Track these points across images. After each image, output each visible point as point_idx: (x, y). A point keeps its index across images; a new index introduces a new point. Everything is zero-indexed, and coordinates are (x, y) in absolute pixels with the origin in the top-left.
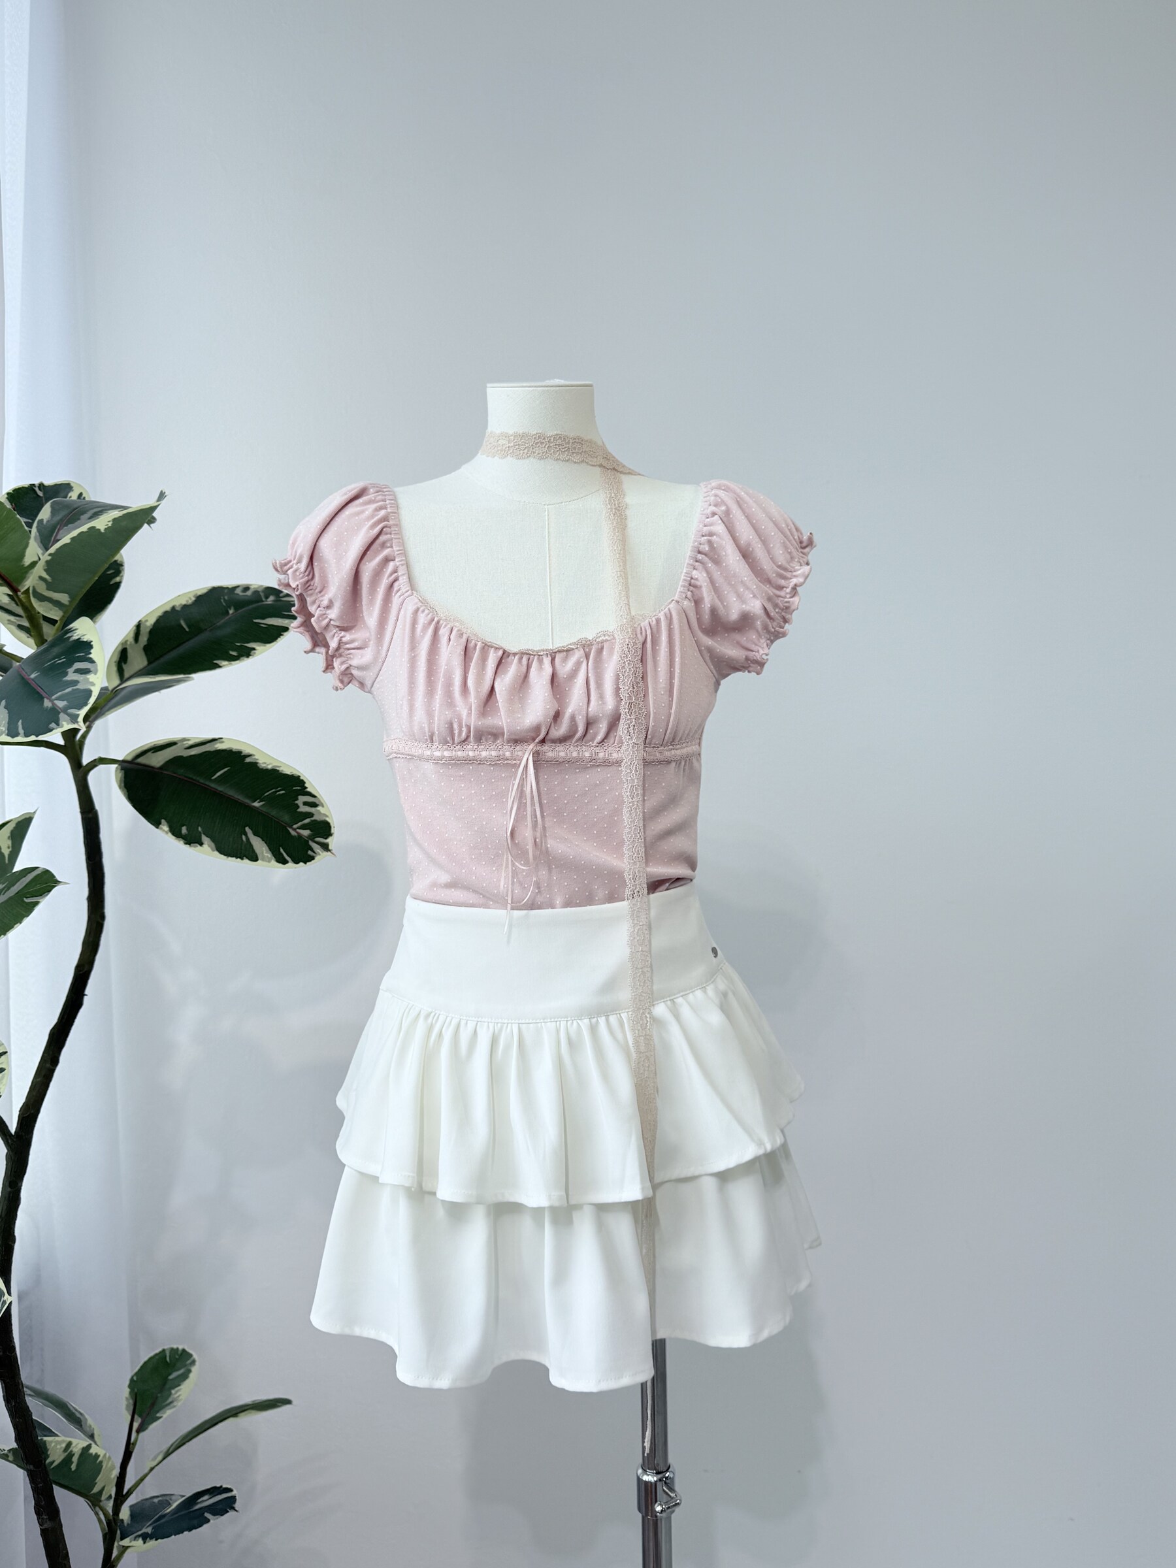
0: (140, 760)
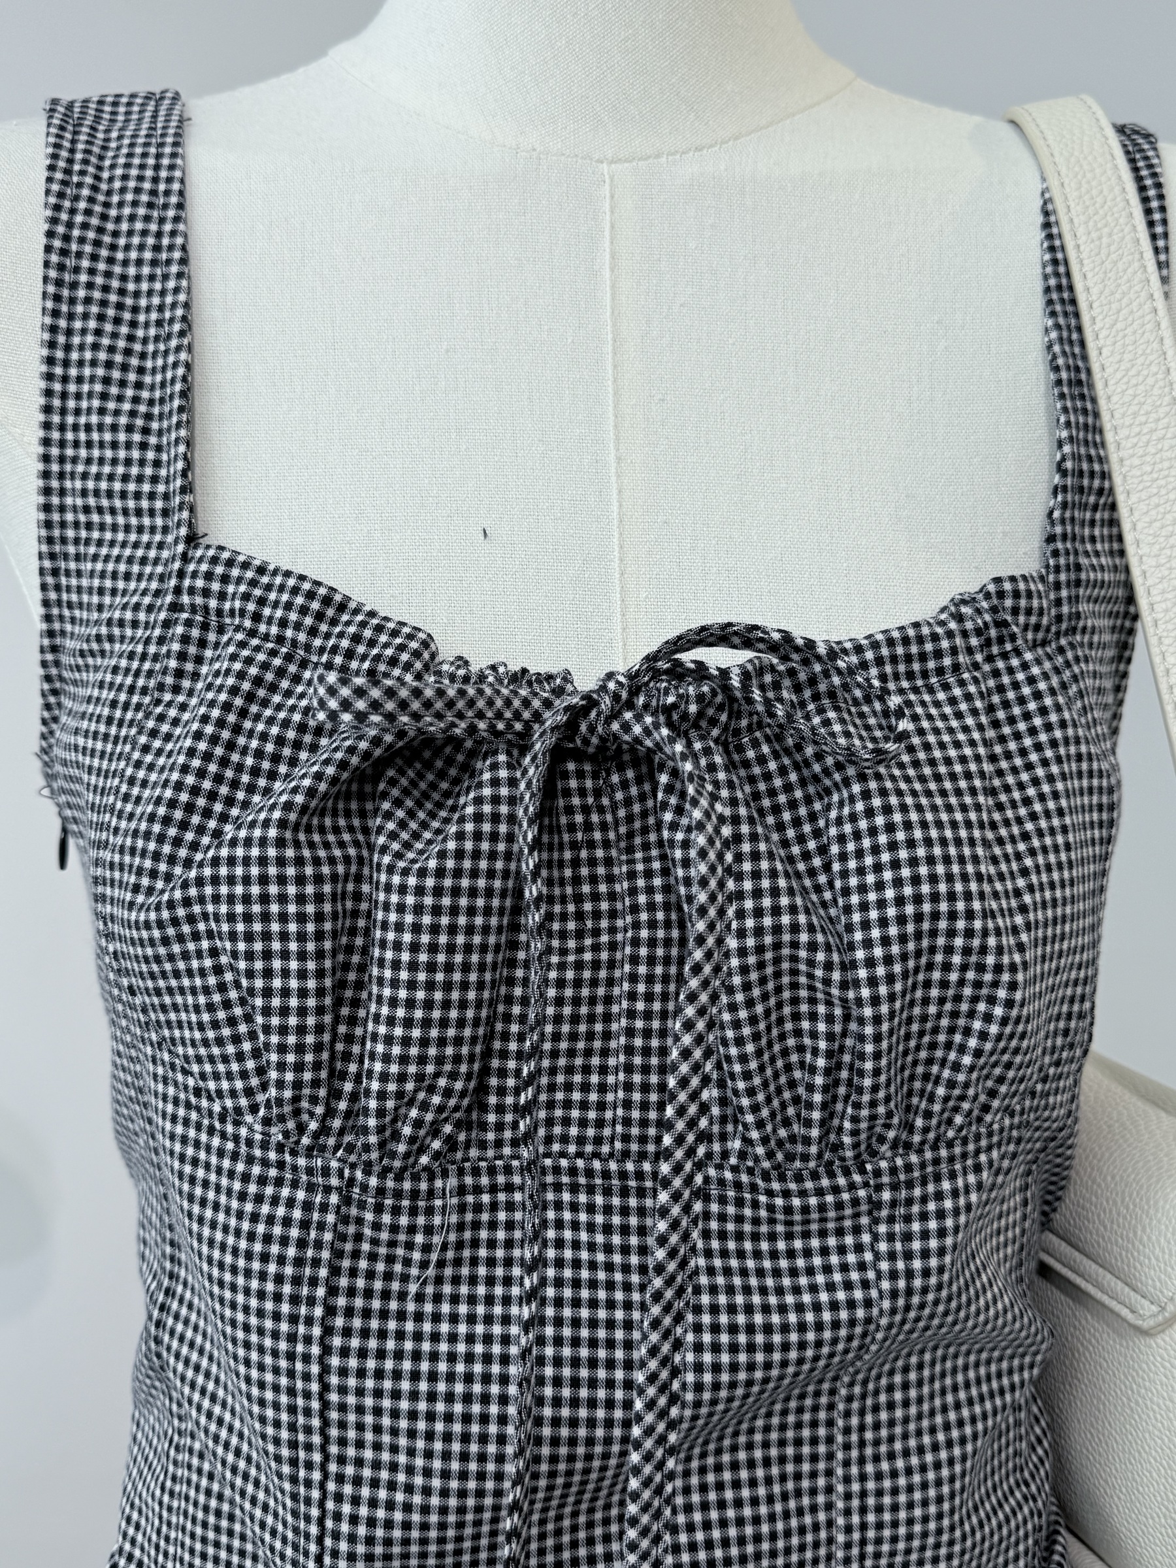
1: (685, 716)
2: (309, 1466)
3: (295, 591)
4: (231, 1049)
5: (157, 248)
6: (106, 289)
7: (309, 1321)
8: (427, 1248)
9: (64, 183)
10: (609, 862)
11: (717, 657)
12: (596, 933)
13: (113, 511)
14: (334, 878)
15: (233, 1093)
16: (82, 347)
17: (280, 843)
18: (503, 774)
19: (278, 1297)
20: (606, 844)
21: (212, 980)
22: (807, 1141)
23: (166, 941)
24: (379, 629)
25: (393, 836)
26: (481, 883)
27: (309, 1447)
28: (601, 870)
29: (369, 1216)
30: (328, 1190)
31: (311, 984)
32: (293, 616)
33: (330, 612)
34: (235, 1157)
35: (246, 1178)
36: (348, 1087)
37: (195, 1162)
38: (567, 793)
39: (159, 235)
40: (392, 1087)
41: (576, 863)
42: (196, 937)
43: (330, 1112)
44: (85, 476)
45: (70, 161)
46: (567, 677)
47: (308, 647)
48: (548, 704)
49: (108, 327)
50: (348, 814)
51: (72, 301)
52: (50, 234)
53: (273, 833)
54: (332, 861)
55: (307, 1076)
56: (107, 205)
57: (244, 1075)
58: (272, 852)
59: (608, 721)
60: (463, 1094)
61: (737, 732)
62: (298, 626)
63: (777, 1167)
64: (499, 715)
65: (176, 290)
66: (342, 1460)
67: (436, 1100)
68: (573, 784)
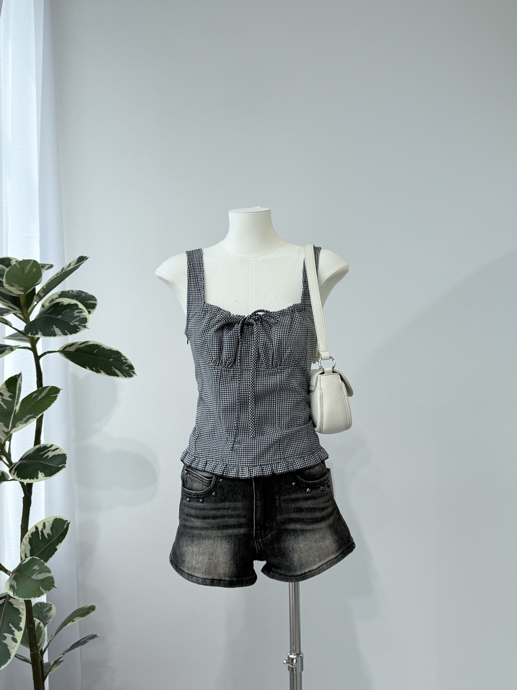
0: (65, 350)
1: (256, 319)
2: (218, 399)
3: (215, 308)
4: (209, 356)
5: (200, 270)
6: (194, 275)
7: (218, 383)
8: (230, 376)
9: (189, 263)
10: (249, 336)
11: (259, 313)
12: (248, 343)
13: (196, 300)
14: (220, 337)
15: (210, 361)
16: (192, 282)
17: (214, 333)
18: (237, 326)
19: (214, 381)
20: (249, 334)
21: (207, 348)
22: (270, 365)
23: (202, 344)
24: (224, 312)
25: (226, 333)
26: (235, 337)
27: (218, 397)
28: (248, 337)
29: (224, 373)
30: (219, 370)
31: (217, 348)
32: (215, 311)
33: (219, 310)
34: (210, 367)
35: (211, 369)
36: (221, 359)
37: (206, 369)
38: (244, 328)
39: (200, 268)
40: (226, 358)
41: (245, 336)
42: (206, 344)
43: (219, 362)
44: (192, 296)
45: (190, 260)
46: (244, 316)
47: (217, 314)
48: (242, 319)
49: (195, 279)
50: (221, 331)
51: (191, 277)
52: (188, 269)
53: (213, 332)
54: (219, 335)
55: (217, 357)
56: (194, 265)
57: (211, 358)
58: (213, 334)
59: (248, 320)
60: (233, 360)
61: (262, 321)
62: (216, 312)
63: (267, 368)
64: (236, 320)
65: (202, 275)
66: (221, 398)
67: (230, 360)
68: (245, 327)
